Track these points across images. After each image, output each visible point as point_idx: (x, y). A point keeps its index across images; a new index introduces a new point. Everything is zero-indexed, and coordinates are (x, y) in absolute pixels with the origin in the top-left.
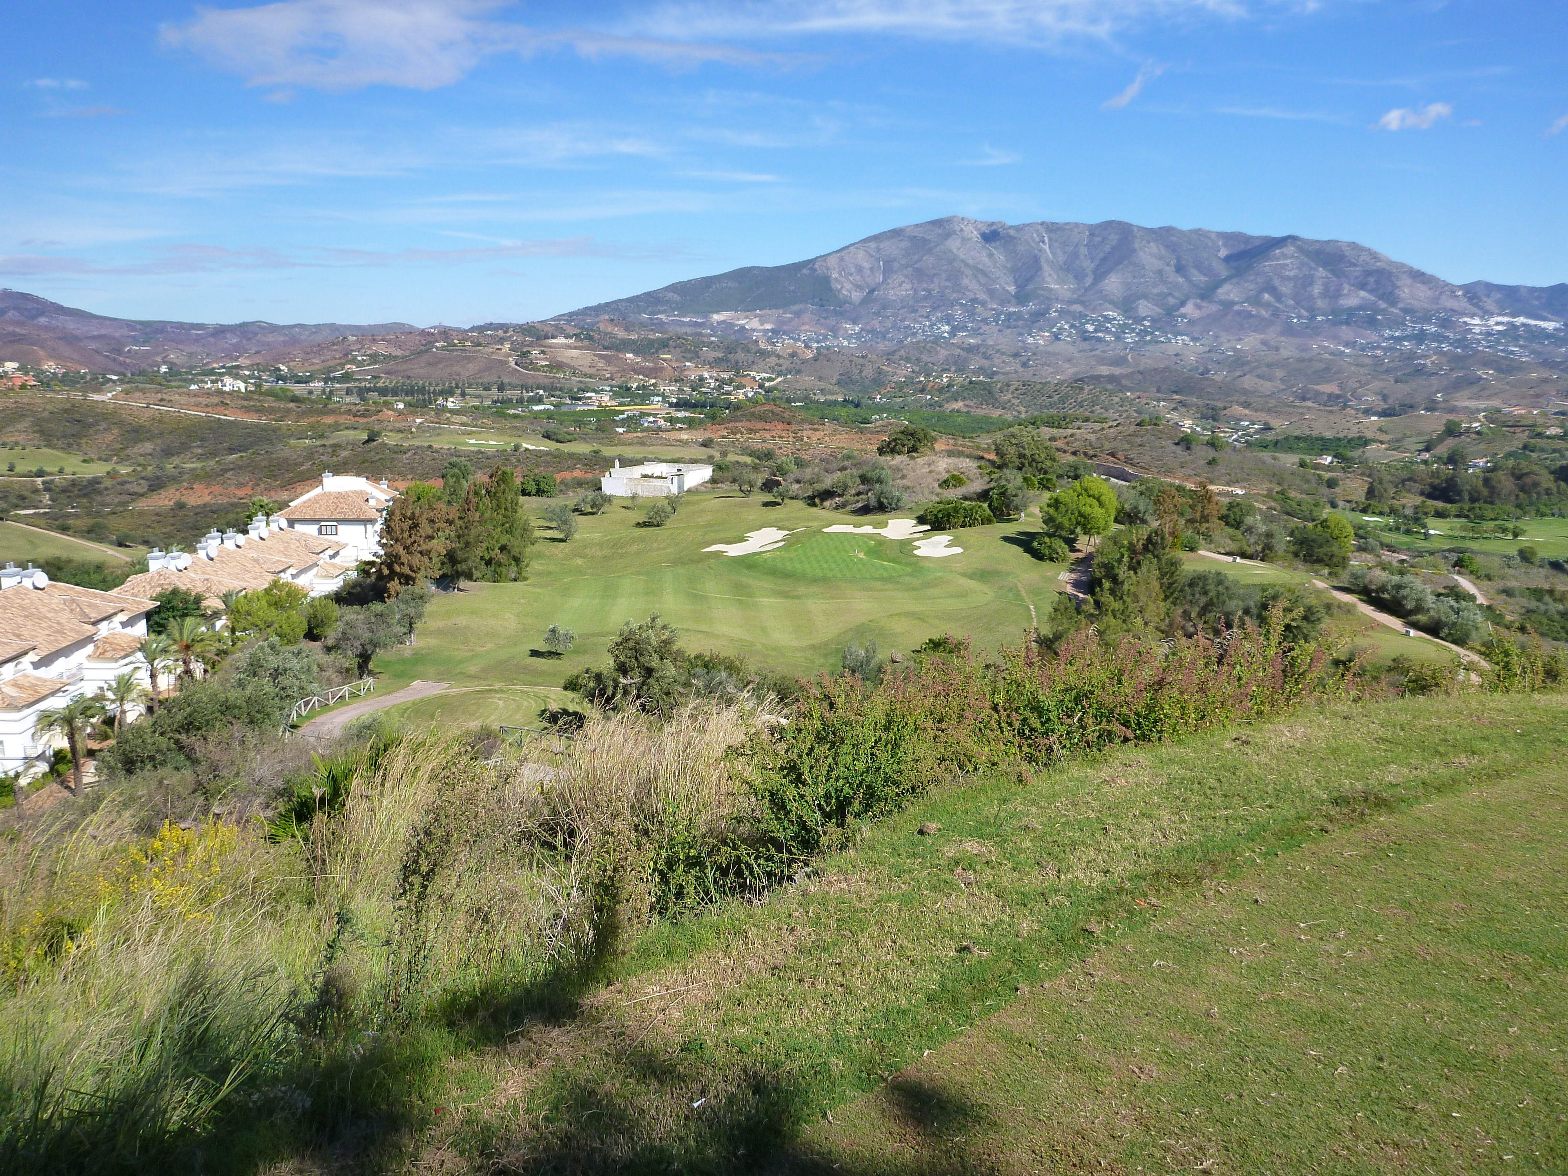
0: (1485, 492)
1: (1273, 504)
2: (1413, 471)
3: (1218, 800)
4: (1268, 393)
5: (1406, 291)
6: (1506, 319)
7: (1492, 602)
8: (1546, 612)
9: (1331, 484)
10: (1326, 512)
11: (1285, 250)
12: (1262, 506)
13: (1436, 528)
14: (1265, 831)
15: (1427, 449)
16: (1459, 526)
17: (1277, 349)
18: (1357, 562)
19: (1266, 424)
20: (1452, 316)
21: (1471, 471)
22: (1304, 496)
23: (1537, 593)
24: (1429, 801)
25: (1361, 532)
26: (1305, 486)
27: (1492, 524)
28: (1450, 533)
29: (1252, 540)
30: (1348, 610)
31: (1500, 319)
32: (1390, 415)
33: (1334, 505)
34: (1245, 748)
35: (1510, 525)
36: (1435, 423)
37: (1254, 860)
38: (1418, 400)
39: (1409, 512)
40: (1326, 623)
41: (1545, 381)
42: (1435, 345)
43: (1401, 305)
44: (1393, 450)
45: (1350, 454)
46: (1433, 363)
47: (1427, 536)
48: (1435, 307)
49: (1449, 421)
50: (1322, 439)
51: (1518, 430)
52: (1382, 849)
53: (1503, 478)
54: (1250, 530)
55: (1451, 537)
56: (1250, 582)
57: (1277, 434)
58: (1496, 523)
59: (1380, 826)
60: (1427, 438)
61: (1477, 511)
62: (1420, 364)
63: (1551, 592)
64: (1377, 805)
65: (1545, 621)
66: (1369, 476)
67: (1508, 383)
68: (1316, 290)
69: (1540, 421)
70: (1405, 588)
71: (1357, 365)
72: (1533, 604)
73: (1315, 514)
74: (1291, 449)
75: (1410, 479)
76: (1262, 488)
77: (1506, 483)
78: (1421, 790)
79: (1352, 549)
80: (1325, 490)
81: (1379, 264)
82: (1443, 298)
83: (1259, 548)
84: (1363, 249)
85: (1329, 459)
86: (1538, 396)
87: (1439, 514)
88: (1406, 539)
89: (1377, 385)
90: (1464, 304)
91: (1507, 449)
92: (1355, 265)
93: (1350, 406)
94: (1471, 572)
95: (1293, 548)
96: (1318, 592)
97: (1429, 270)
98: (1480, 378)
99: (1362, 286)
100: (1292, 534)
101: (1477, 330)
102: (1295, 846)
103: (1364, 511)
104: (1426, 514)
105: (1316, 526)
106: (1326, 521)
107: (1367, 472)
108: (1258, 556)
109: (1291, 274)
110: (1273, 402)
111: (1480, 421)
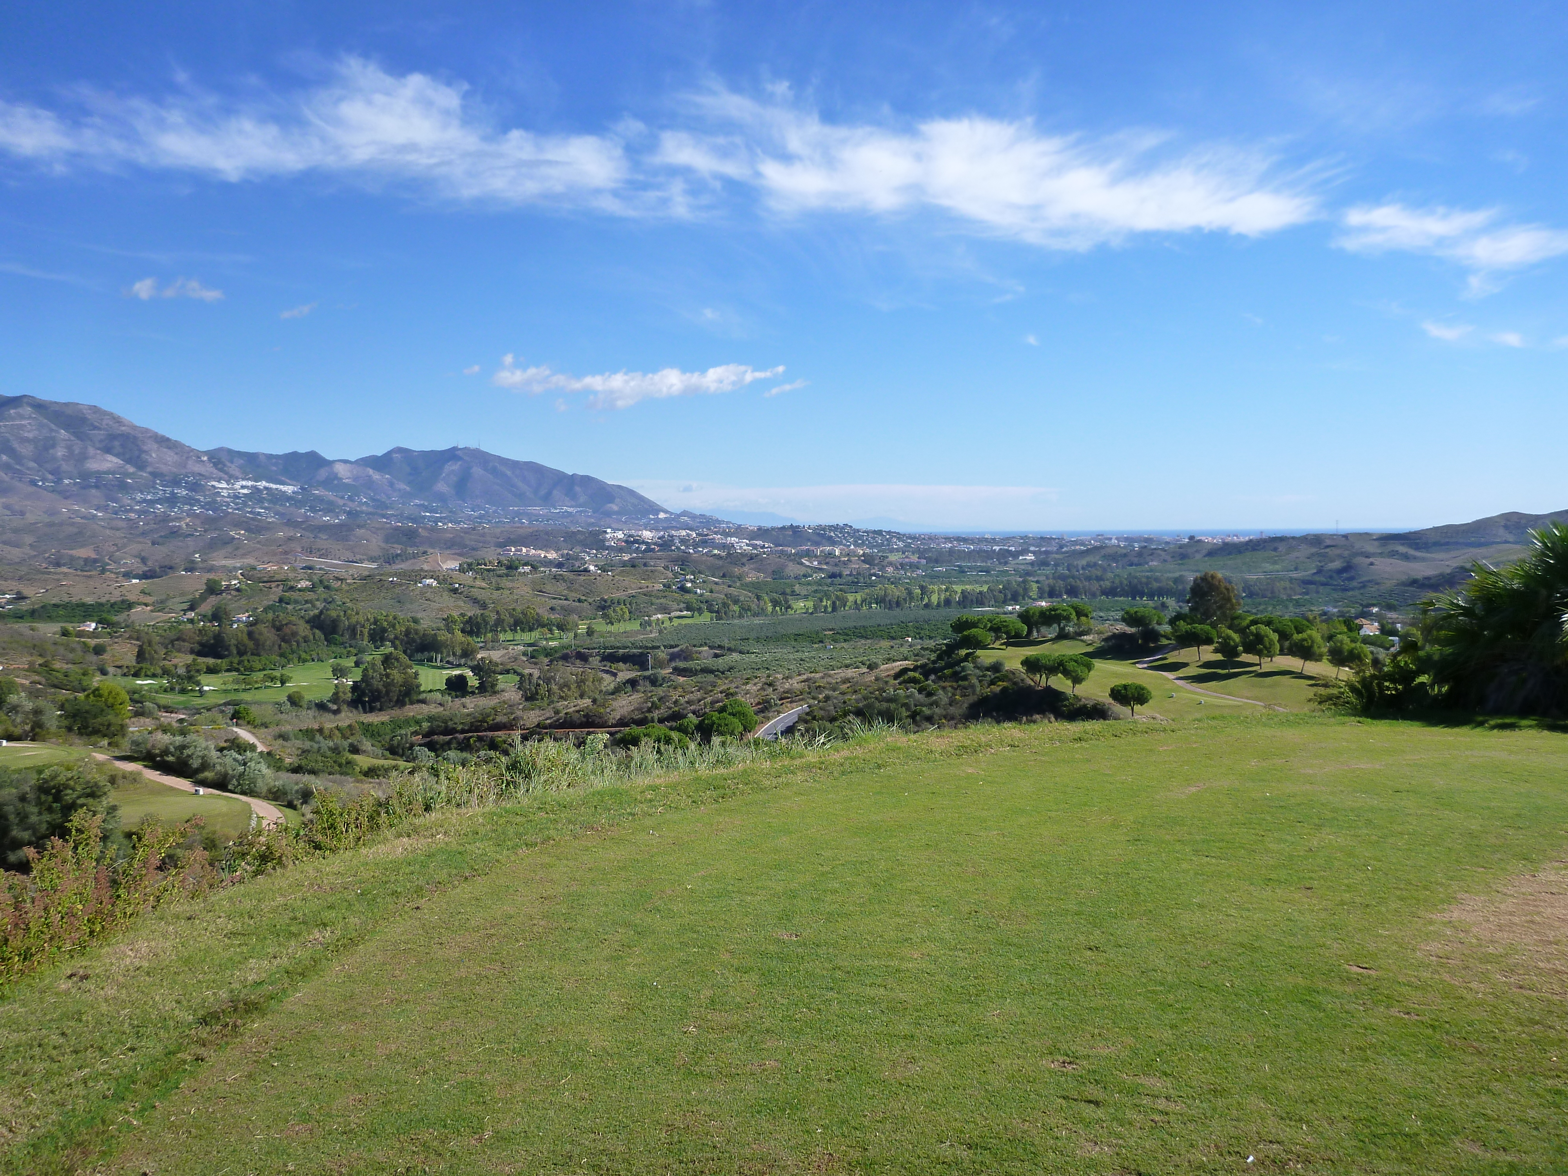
0: (251, 644)
1: (37, 678)
2: (180, 631)
3: (69, 1060)
4: (17, 560)
5: (154, 455)
6: (250, 483)
7: (270, 748)
8: (319, 749)
9: (99, 650)
10: (96, 680)
11: (20, 410)
12: (24, 681)
13: (210, 684)
14: (134, 1082)
15: (192, 608)
16: (231, 679)
17: (22, 513)
18: (136, 728)
19: (18, 593)
20: (200, 480)
21: (235, 626)
22: (70, 666)
23: (309, 734)
24: (296, 990)
25: (136, 696)
26: (71, 656)
27: (261, 675)
28: (223, 687)
29: (18, 720)
30: (134, 778)
31: (244, 483)
32: (152, 577)
33: (104, 672)
34: (86, 985)
35: (277, 674)
36: (196, 583)
37: (130, 1124)
38: (178, 561)
39: (181, 671)
40: (112, 797)
41: (290, 539)
42: (186, 507)
43: (149, 469)
44: (159, 611)
45: (115, 619)
46: (187, 525)
47: (202, 693)
48: (184, 471)
49: (208, 580)
50: (83, 605)
51: (273, 585)
52: (265, 1061)
53: (265, 631)
54: (14, 709)
55: (226, 691)
56: (22, 765)
57: (33, 604)
58: (265, 672)
59: (257, 1033)
60: (191, 597)
61: (246, 663)
62: (175, 526)
63: (321, 731)
64: (247, 1012)
65: (319, 758)
66: (138, 639)
67: (259, 542)
68: (60, 452)
69: (291, 575)
70: (189, 747)
71: (112, 528)
72: (308, 744)
73: (85, 684)
74: (50, 618)
75: (177, 640)
76: (23, 662)
77: (267, 634)
78: (286, 980)
79: (130, 714)
80: (93, 658)
81: (123, 428)
82: (190, 462)
83: (28, 728)
84: (105, 413)
85: (93, 625)
86: (286, 553)
87: (211, 671)
88: (182, 698)
89: (134, 547)
90: (210, 469)
91: (266, 603)
92: (99, 429)
93: (109, 570)
94: (249, 723)
95: (66, 723)
96: (100, 765)
97: (173, 436)
98: (233, 538)
99: (108, 450)
100: (62, 708)
101: (225, 493)
102: (172, 1089)
103: (136, 675)
104: (198, 671)
105: (88, 696)
106: (97, 689)
107: (135, 635)
108: (27, 736)
109: (30, 435)
110: (24, 570)
111: (238, 579)
